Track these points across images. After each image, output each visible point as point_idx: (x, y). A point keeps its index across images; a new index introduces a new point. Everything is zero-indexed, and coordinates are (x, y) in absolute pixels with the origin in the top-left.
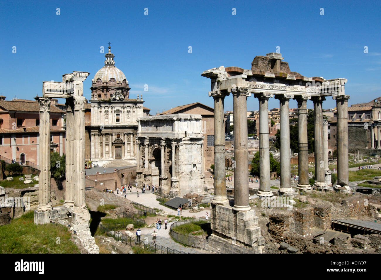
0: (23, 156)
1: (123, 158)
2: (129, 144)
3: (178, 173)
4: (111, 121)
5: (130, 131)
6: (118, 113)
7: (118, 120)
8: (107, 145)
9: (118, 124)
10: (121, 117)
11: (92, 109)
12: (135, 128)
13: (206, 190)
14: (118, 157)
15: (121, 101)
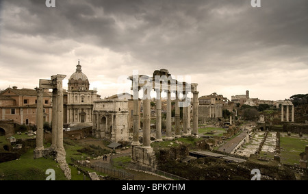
0: (27, 120)
1: (85, 122)
2: (88, 114)
3: (115, 130)
4: (78, 102)
5: (90, 107)
6: (83, 97)
7: (82, 101)
8: (76, 115)
9: (83, 103)
10: (84, 100)
11: (68, 95)
12: (92, 105)
13: (130, 138)
14: (83, 121)
15: (84, 91)
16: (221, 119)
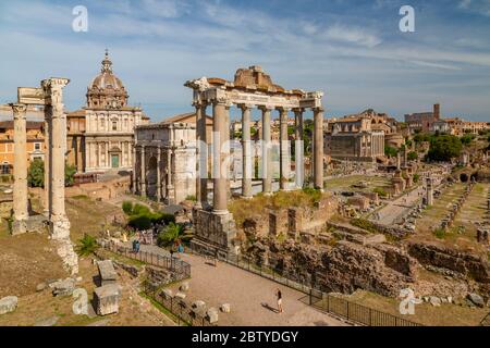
1: (120, 167)
2: (126, 152)
3: (174, 181)
4: (107, 128)
5: (128, 139)
6: (115, 121)
7: (114, 128)
8: (103, 153)
9: (115, 132)
10: (118, 124)
11: (87, 117)
12: (132, 136)
14: (115, 165)
15: (118, 109)
16: (383, 159)
